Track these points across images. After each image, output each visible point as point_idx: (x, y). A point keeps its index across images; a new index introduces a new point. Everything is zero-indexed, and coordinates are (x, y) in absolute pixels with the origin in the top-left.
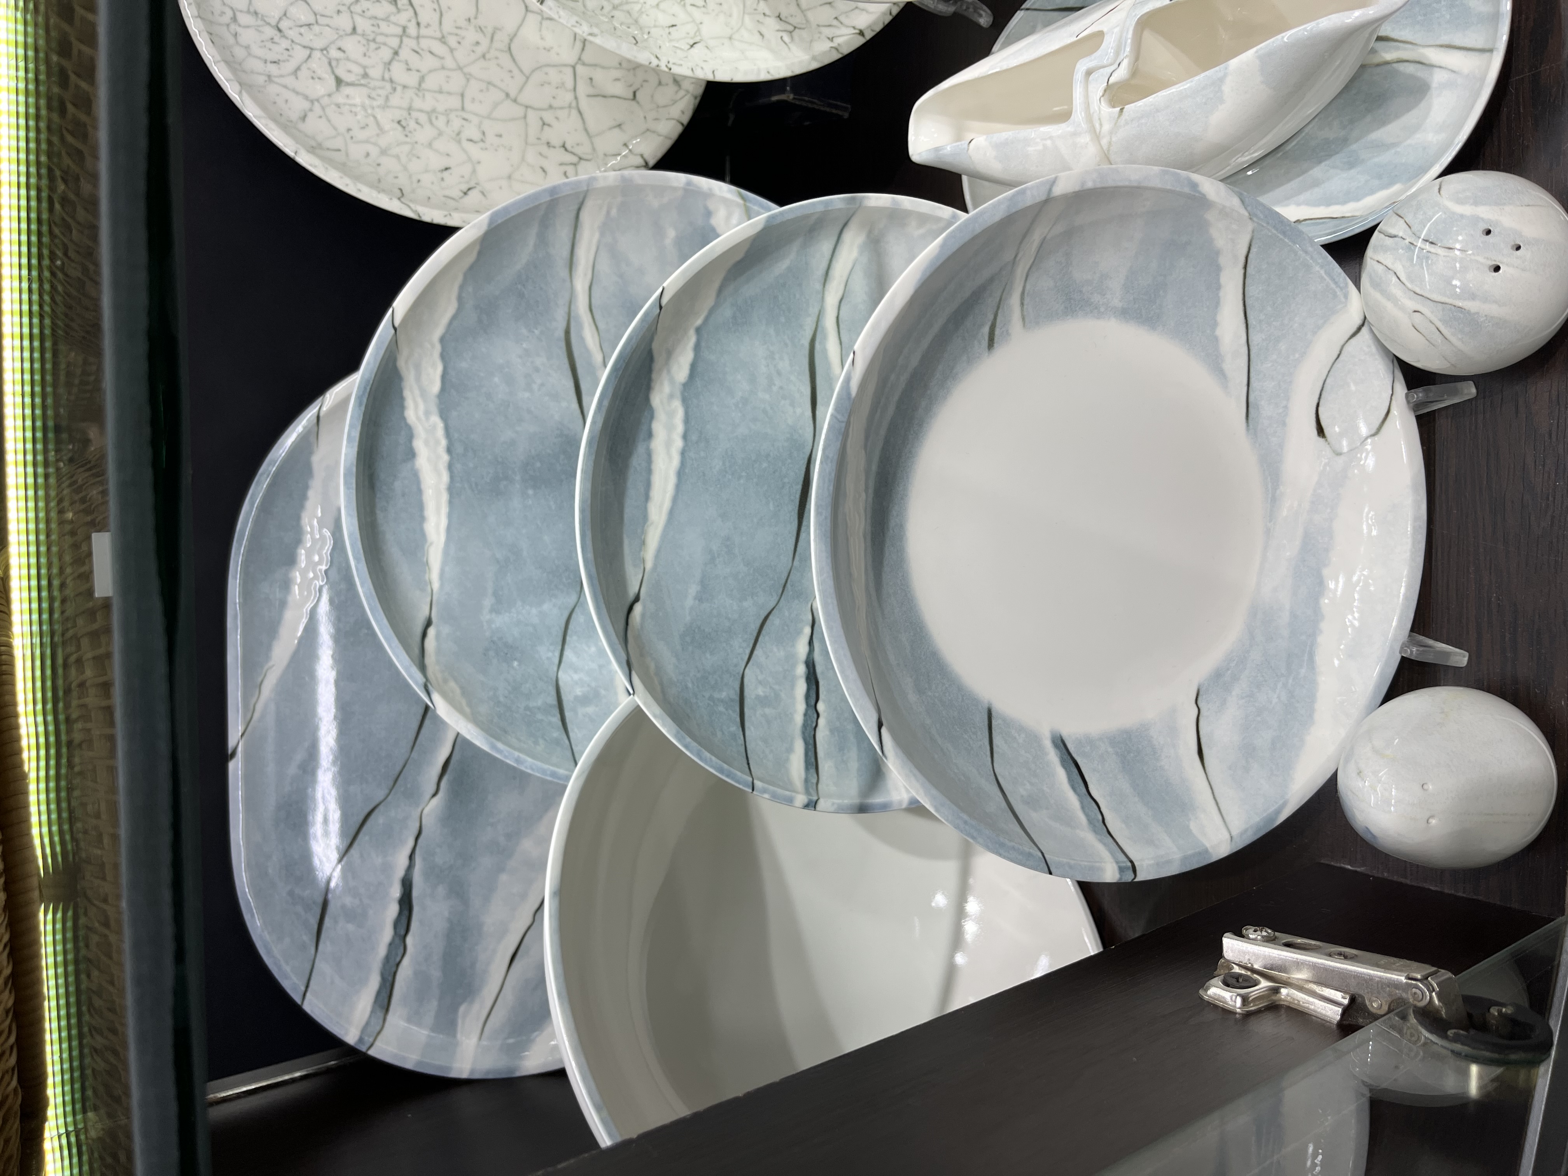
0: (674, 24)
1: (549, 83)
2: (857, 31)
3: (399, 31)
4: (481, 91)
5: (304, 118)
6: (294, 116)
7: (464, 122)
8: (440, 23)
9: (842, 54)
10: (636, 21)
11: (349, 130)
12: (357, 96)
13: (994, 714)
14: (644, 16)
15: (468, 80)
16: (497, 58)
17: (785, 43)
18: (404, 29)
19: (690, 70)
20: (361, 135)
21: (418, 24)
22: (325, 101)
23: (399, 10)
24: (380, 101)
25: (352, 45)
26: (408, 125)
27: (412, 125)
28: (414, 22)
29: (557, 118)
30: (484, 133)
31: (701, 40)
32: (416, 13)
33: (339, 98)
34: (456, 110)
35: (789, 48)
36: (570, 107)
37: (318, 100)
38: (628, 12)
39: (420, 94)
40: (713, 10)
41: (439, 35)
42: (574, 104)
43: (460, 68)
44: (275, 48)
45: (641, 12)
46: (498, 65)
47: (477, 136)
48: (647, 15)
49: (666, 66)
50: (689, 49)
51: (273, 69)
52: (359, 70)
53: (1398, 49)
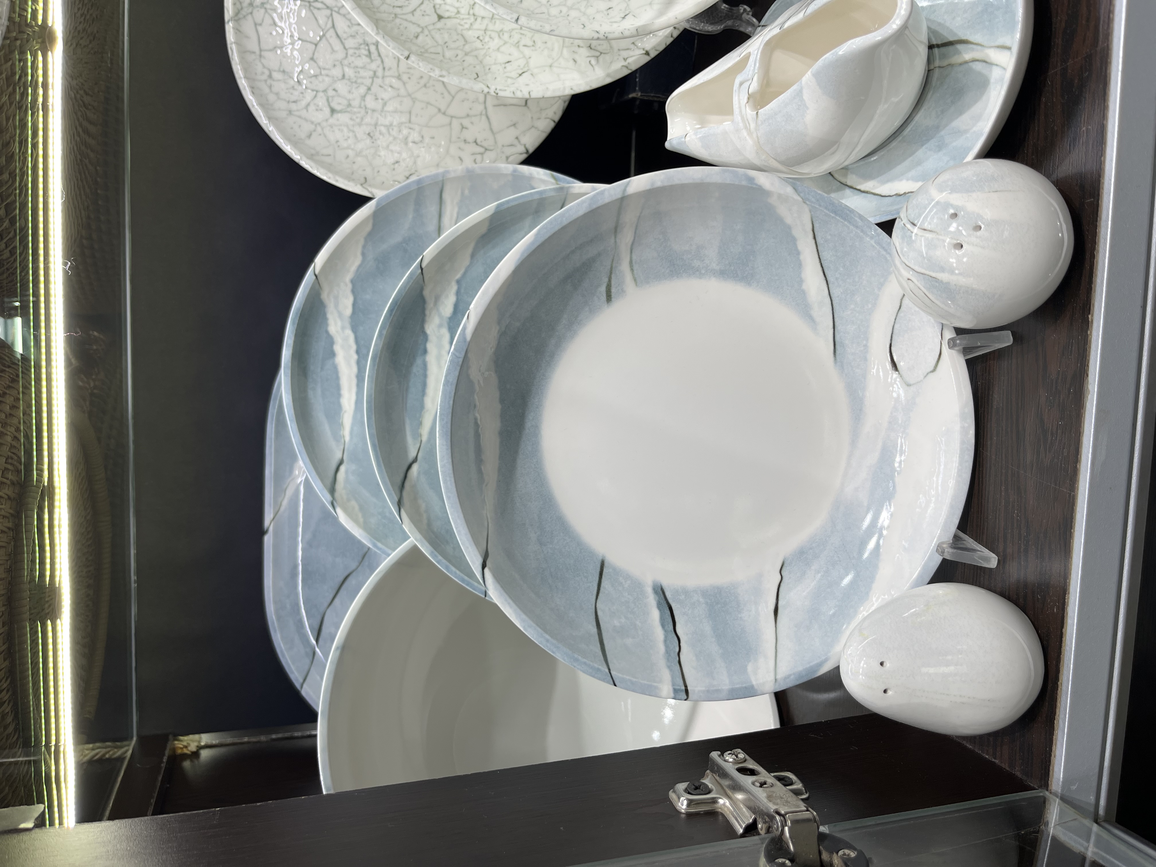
0: (510, 60)
1: (468, 100)
2: (644, 52)
3: (371, 73)
4: (422, 109)
5: (309, 136)
6: (303, 135)
7: (410, 130)
8: (398, 66)
9: (631, 70)
10: (481, 62)
11: (337, 141)
12: (343, 118)
13: (606, 564)
14: (488, 58)
15: (414, 102)
16: (434, 86)
17: (592, 65)
18: (375, 72)
19: (512, 93)
20: (345, 144)
21: (384, 69)
22: (324, 124)
23: (372, 61)
24: (358, 120)
25: (342, 87)
26: (374, 135)
27: (377, 134)
28: (381, 67)
29: (472, 123)
30: (422, 137)
31: (528, 70)
32: (382, 62)
33: (331, 121)
34: (406, 123)
35: (594, 69)
36: (481, 114)
37: (319, 124)
38: (476, 56)
39: (383, 114)
40: (540, 48)
41: (396, 74)
42: (484, 112)
43: (409, 95)
44: (296, 93)
45: (485, 55)
46: (434, 90)
47: (417, 138)
48: (490, 57)
49: (495, 92)
50: (518, 77)
51: (293, 106)
52: (345, 102)
53: (973, 50)
